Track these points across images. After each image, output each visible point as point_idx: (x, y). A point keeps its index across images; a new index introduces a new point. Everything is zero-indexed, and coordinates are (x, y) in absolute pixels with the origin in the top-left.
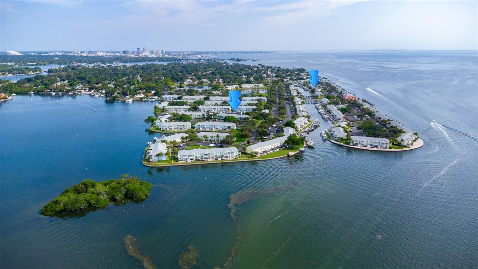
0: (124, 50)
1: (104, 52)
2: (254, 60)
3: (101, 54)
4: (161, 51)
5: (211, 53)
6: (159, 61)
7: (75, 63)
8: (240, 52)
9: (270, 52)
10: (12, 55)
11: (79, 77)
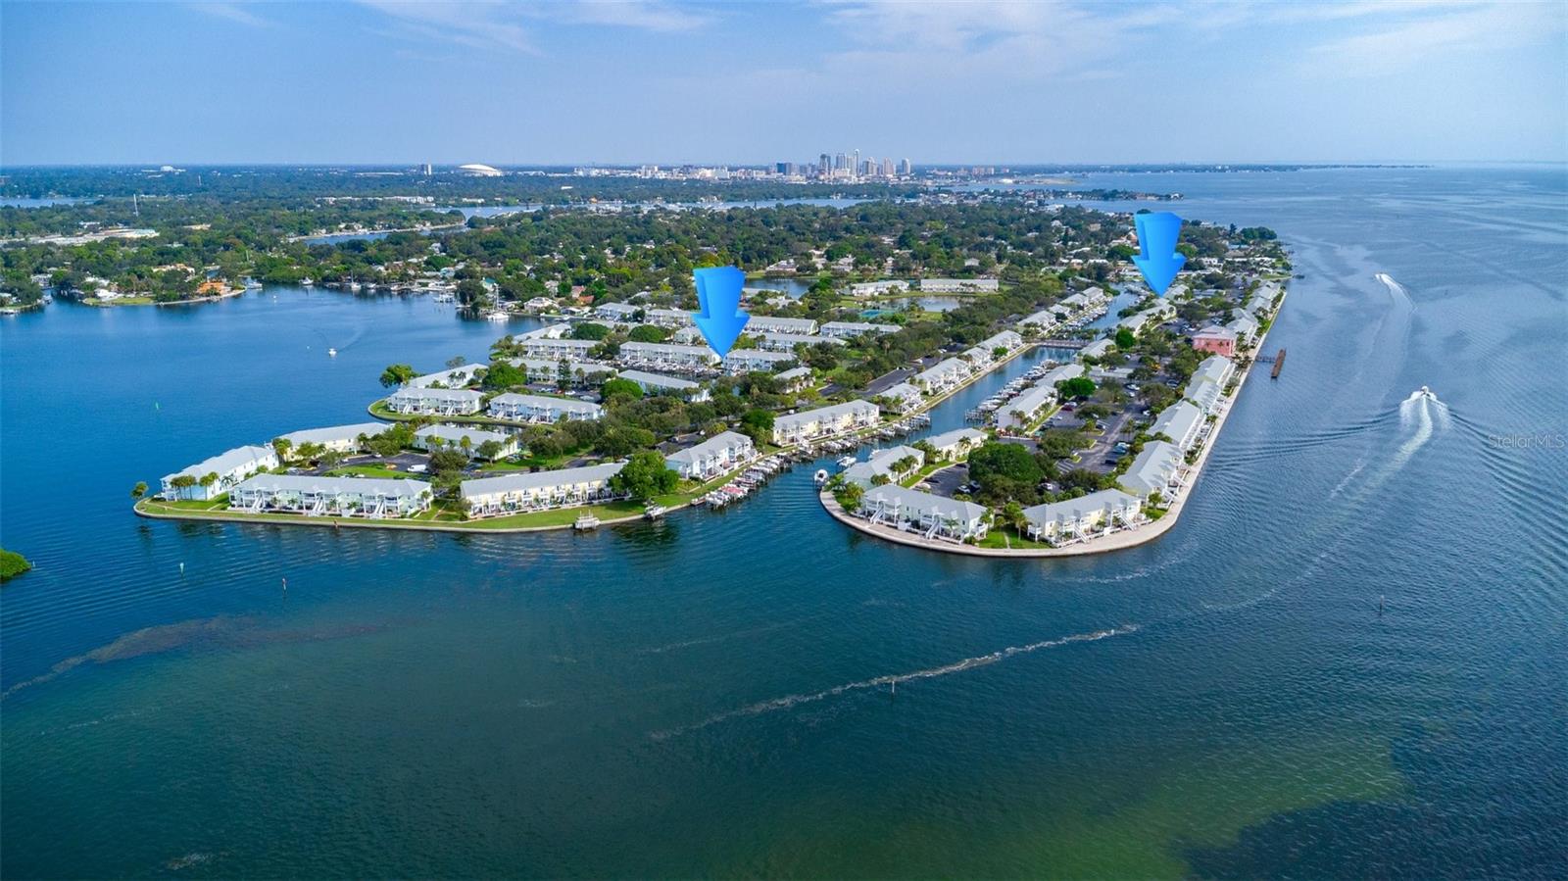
0: (780, 162)
1: (722, 168)
2: (1168, 197)
3: (709, 173)
4: (895, 163)
5: (1070, 172)
6: (846, 197)
7: (593, 200)
8: (1176, 169)
9: (1294, 168)
10: (477, 175)
11: (487, 242)
